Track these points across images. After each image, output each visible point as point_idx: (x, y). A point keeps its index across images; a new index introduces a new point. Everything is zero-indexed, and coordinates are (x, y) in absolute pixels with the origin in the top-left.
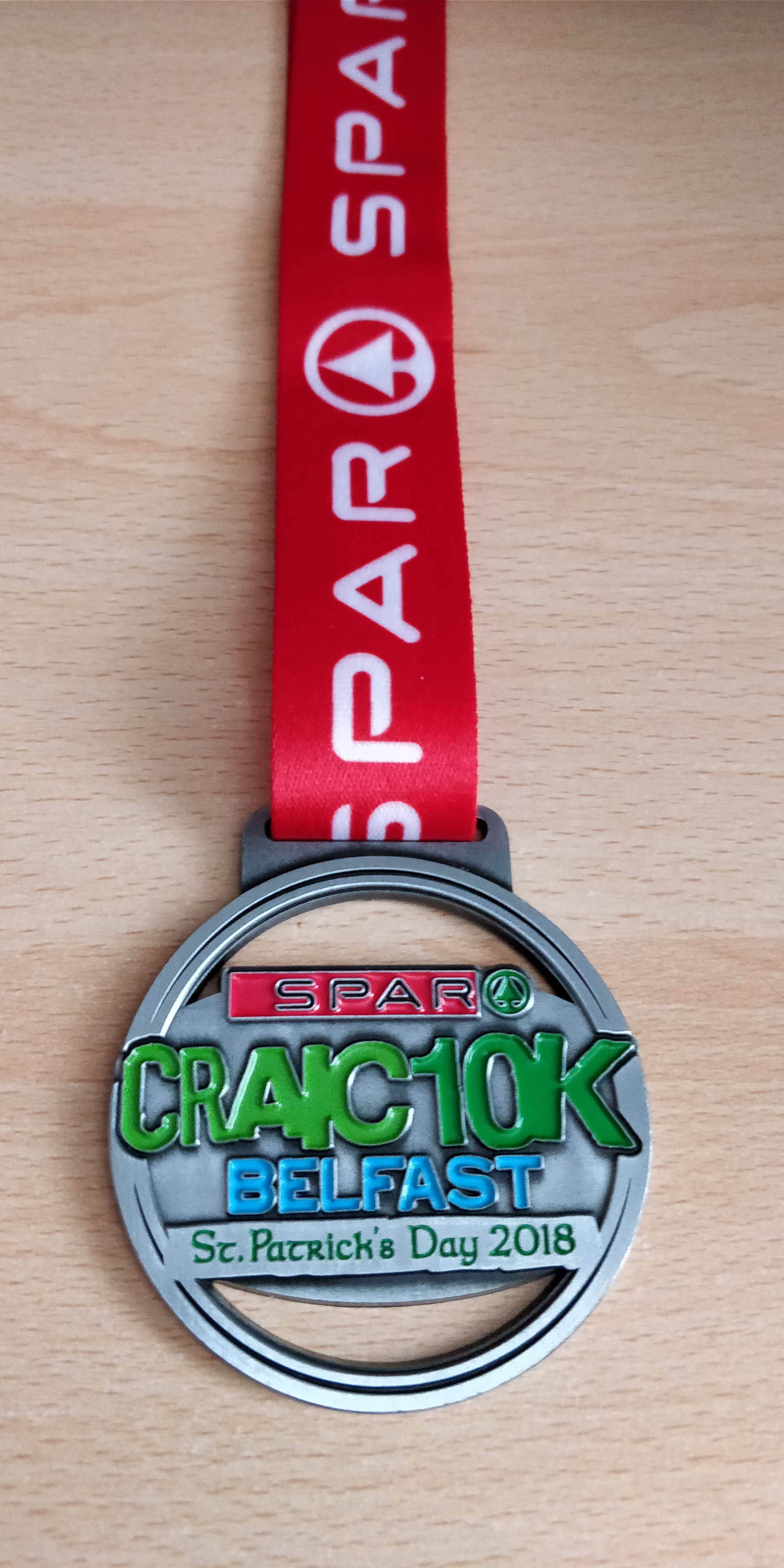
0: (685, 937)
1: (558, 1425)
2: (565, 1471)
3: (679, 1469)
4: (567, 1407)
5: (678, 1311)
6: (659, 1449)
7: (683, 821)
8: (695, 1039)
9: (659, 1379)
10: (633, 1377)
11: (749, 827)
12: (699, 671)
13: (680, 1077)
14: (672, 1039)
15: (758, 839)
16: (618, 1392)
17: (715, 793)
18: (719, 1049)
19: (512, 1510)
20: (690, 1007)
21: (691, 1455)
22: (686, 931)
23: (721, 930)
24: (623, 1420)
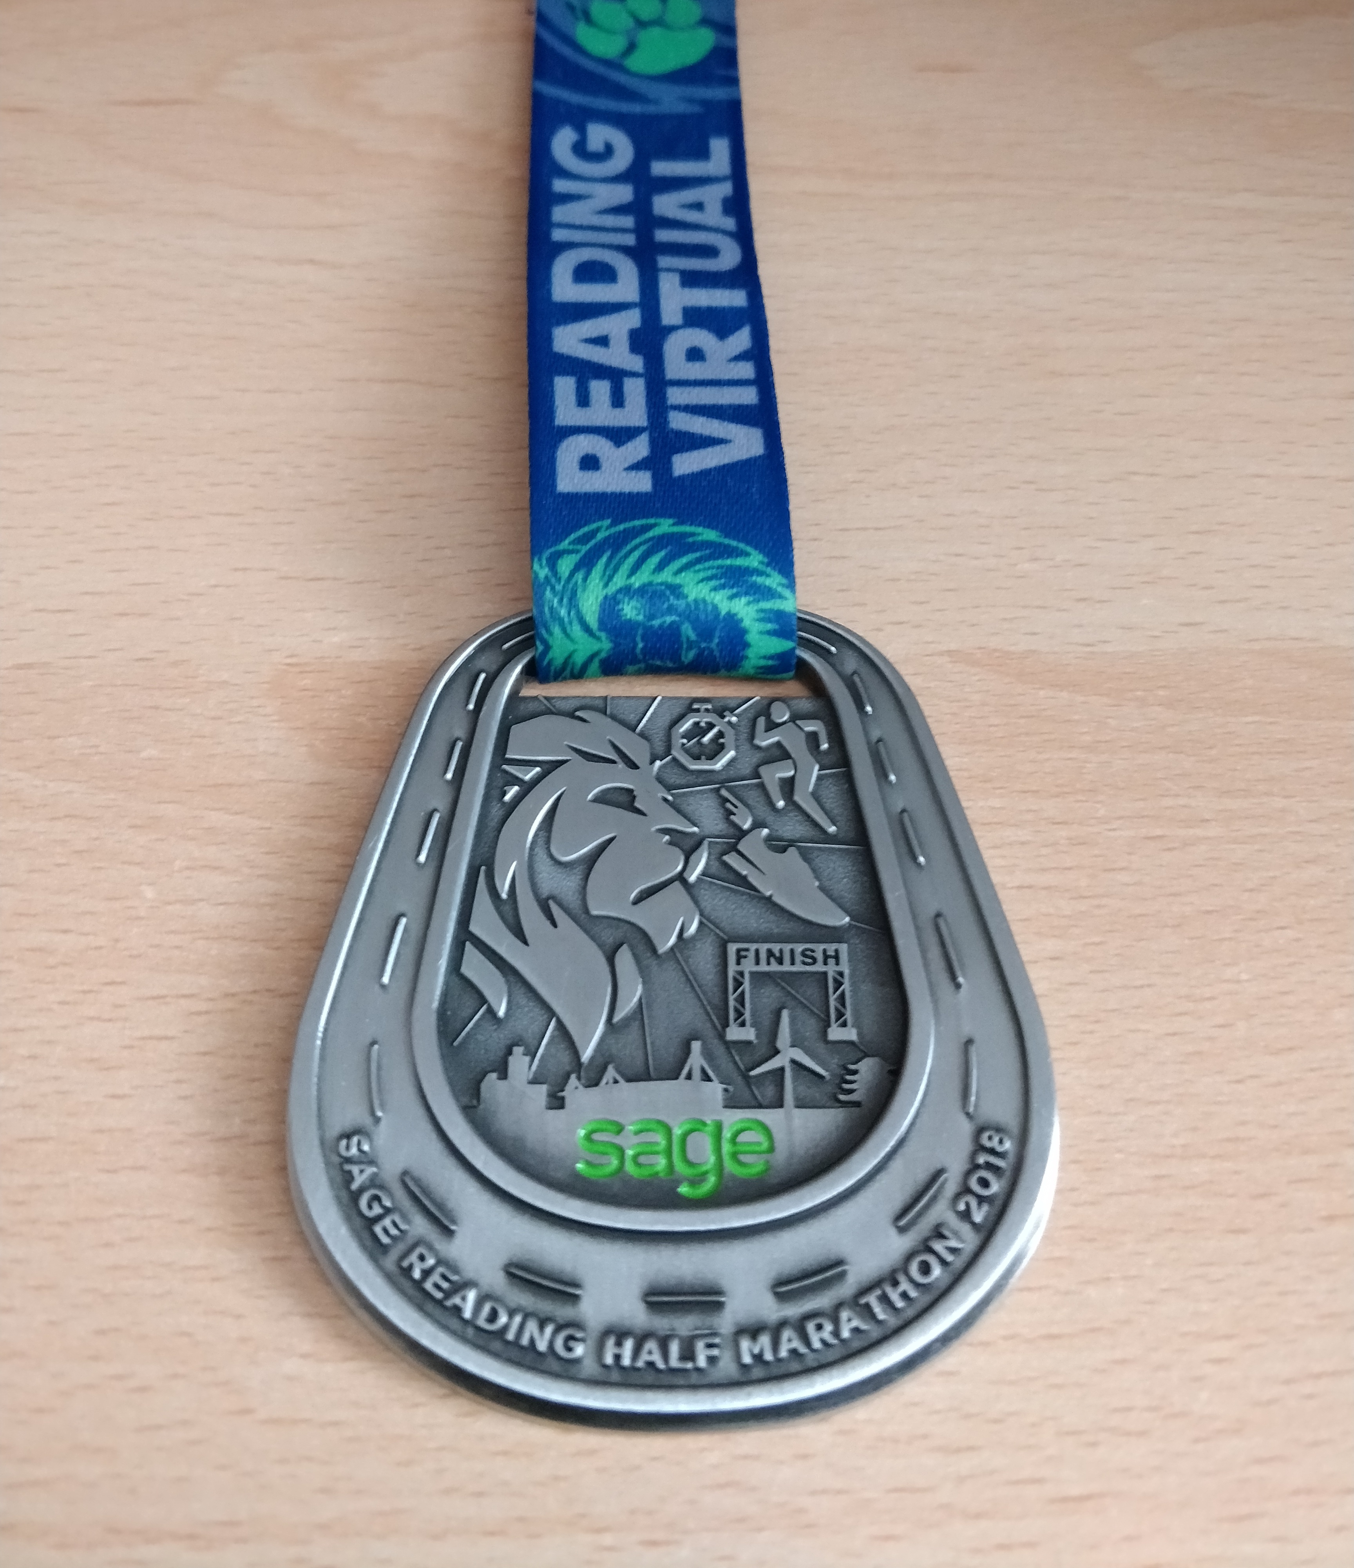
0: (1257, 646)
1: (1158, 1177)
2: (1171, 1230)
3: (1310, 1230)
4: (1168, 1157)
5: (1291, 1049)
6: (1283, 1205)
7: (1243, 525)
8: (1279, 753)
9: (1276, 1127)
10: (1243, 1123)
11: (1317, 532)
12: (1243, 374)
13: (1266, 794)
14: (1253, 753)
15: (1329, 545)
16: (1228, 1140)
17: (1276, 498)
18: (1308, 764)
19: (1112, 1275)
20: (1272, 720)
21: (1324, 1213)
22: (1257, 640)
23: (1297, 639)
24: (1236, 1172)
